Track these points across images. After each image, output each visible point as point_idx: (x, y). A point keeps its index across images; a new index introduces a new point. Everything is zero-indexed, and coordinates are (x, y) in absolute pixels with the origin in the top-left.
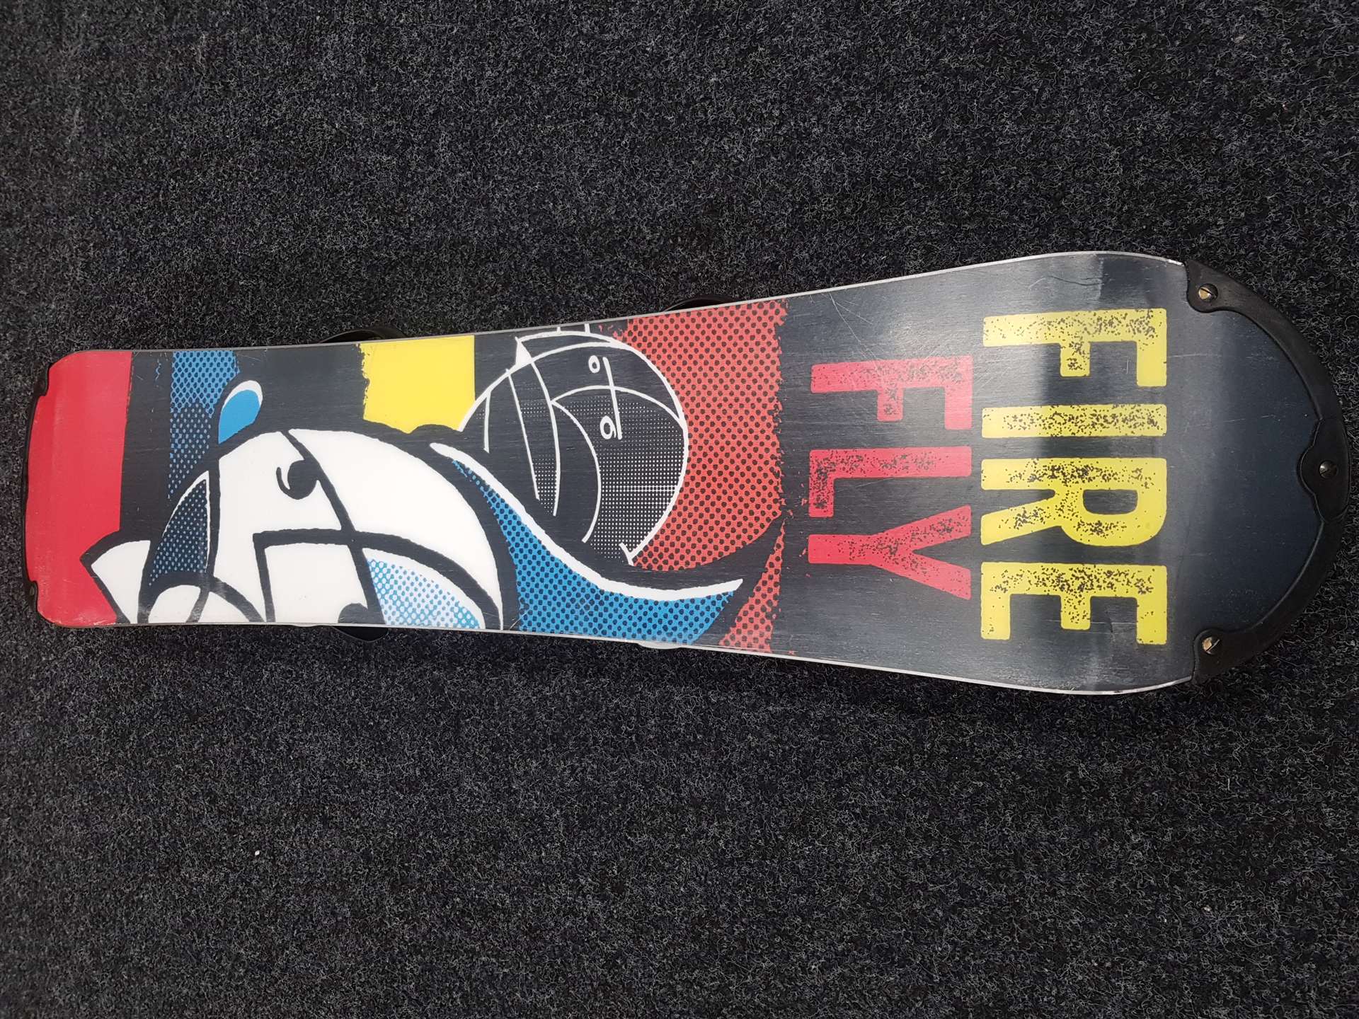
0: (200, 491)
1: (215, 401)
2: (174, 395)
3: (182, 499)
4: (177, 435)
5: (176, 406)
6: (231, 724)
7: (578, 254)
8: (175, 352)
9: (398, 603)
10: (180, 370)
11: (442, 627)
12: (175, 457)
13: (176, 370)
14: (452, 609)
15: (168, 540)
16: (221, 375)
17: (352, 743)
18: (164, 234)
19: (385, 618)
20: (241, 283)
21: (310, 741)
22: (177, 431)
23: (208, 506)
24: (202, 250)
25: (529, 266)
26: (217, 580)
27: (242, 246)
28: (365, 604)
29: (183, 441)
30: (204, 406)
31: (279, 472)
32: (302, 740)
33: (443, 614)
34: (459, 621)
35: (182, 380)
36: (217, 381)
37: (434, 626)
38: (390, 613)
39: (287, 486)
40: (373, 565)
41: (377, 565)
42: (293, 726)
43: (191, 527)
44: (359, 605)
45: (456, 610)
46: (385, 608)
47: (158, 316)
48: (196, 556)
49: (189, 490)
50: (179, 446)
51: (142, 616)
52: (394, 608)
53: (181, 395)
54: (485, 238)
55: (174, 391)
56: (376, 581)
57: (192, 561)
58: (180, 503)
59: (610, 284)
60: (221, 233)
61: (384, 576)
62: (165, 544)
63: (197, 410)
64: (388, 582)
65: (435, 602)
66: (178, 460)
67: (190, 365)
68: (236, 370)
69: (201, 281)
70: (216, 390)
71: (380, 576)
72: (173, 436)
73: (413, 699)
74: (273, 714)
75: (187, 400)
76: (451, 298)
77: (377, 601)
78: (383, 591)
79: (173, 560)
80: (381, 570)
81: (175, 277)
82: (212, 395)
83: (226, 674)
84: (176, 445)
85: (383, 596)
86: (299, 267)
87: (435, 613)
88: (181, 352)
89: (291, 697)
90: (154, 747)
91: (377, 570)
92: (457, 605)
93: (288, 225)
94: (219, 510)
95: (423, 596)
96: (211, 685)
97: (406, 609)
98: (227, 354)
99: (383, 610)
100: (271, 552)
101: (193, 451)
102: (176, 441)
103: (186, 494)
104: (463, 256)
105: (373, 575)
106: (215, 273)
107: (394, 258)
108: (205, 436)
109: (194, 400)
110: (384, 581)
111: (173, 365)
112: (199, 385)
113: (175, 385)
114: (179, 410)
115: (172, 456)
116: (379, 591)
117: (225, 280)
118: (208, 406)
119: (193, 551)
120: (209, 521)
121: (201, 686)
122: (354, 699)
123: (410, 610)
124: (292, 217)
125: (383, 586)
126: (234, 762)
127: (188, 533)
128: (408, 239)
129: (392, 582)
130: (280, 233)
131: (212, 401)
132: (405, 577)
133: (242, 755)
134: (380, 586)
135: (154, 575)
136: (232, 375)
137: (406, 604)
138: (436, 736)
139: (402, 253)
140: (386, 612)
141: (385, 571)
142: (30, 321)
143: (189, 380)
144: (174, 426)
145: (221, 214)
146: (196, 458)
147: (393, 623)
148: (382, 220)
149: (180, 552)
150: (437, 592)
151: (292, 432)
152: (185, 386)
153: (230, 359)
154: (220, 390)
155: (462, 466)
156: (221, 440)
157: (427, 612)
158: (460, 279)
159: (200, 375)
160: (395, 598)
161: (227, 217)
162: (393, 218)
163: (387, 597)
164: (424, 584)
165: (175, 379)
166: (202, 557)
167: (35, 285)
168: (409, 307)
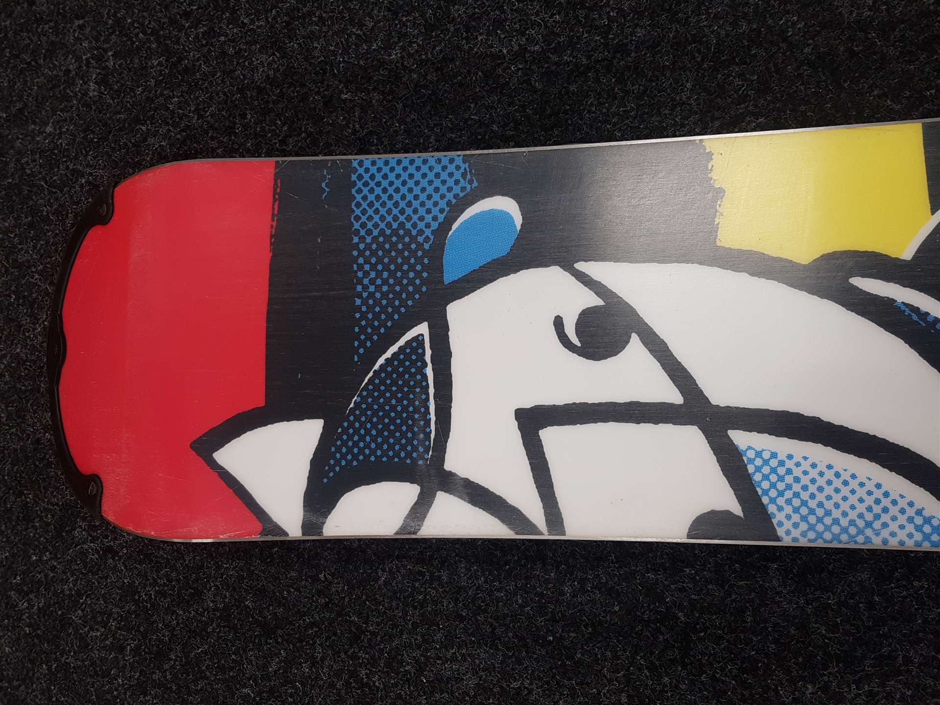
0: (414, 350)
1: (435, 225)
2: (357, 218)
3: (381, 361)
4: (366, 274)
5: (363, 232)
6: (328, 638)
7: (875, 53)
8: (355, 159)
9: (804, 511)
10: (366, 184)
11: (893, 544)
12: (365, 302)
13: (360, 184)
14: (911, 520)
15: (358, 418)
16: (443, 189)
17: (519, 662)
18: (223, 38)
19: (780, 532)
20: (344, 96)
21: (453, 659)
22: (367, 267)
23: (429, 371)
24: (282, 57)
25: (798, 68)
26: (451, 474)
27: (346, 51)
28: (736, 509)
29: (379, 282)
30: (414, 232)
31: (558, 323)
32: (439, 658)
33: (894, 527)
34: (927, 537)
35: (371, 197)
36: (436, 197)
37: (877, 543)
38: (788, 525)
39: (575, 340)
40: (751, 454)
41: (759, 454)
42: (425, 641)
43: (399, 401)
44: (728, 513)
45: (919, 521)
46: (778, 517)
47: (212, 138)
48: (410, 441)
49: (394, 349)
50: (372, 289)
51: (311, 525)
52: (796, 518)
53: (370, 218)
54: (727, 35)
55: (358, 212)
56: (757, 477)
57: (403, 447)
58: (376, 367)
59: (927, 89)
60: (312, 36)
61: (774, 470)
62: (351, 425)
63: (400, 238)
64: (781, 479)
65: (877, 509)
66: (370, 308)
67: (385, 177)
68: (471, 182)
69: (282, 95)
70: (435, 211)
71: (766, 470)
72: (360, 274)
73: (617, 608)
74: (395, 626)
75: (382, 225)
76: (673, 110)
77: (763, 507)
78: (773, 493)
79: (368, 446)
80: (766, 462)
81: (240, 91)
82: (428, 218)
83: (321, 576)
84: (365, 288)
85: (773, 501)
86: (432, 77)
87: (877, 525)
88: (367, 159)
89: (422, 604)
90: (208, 667)
91: (758, 462)
92: (919, 512)
93: (415, 25)
94: (450, 376)
95: (853, 500)
96: (298, 590)
97: (820, 520)
98: (452, 161)
99: (775, 521)
100: (550, 436)
101: (398, 295)
102: (366, 281)
103: (388, 354)
104: (694, 57)
105: (751, 469)
106: (303, 85)
107: (585, 61)
108: (418, 274)
109: (395, 225)
110: (773, 478)
111: (354, 177)
112: (402, 204)
113: (358, 205)
114: (369, 240)
115: (358, 302)
116: (766, 492)
117: (318, 93)
118: (421, 232)
119: (404, 435)
120: (431, 391)
121: (281, 593)
122: (522, 607)
123: (828, 521)
124: (423, 15)
125: (773, 485)
126: (332, 685)
127: (393, 408)
128: (606, 38)
129: (789, 479)
130: (402, 36)
131: (428, 226)
132: (813, 473)
133: (345, 676)
134: (765, 485)
135: (332, 468)
136: (463, 189)
137: (820, 512)
138: (652, 653)
139: (597, 56)
140: (781, 524)
141: (774, 463)
142: (12, 147)
143: (384, 197)
144: (361, 260)
145: (311, 14)
146: (403, 303)
147: (795, 540)
148: (567, 15)
149: (380, 433)
150: (878, 494)
151: (580, 266)
152: (377, 205)
153: (458, 168)
154: (442, 211)
155: (916, 310)
156: (448, 278)
157: (861, 523)
158: (689, 85)
159: (404, 190)
160: (796, 502)
161: (320, 17)
162: (582, 13)
163: (781, 501)
164: (854, 484)
165: (359, 197)
166: (421, 443)
167: (19, 105)
168: (606, 122)
